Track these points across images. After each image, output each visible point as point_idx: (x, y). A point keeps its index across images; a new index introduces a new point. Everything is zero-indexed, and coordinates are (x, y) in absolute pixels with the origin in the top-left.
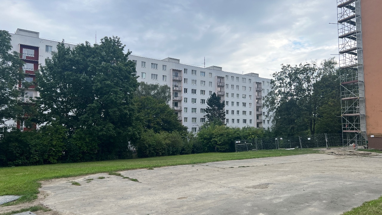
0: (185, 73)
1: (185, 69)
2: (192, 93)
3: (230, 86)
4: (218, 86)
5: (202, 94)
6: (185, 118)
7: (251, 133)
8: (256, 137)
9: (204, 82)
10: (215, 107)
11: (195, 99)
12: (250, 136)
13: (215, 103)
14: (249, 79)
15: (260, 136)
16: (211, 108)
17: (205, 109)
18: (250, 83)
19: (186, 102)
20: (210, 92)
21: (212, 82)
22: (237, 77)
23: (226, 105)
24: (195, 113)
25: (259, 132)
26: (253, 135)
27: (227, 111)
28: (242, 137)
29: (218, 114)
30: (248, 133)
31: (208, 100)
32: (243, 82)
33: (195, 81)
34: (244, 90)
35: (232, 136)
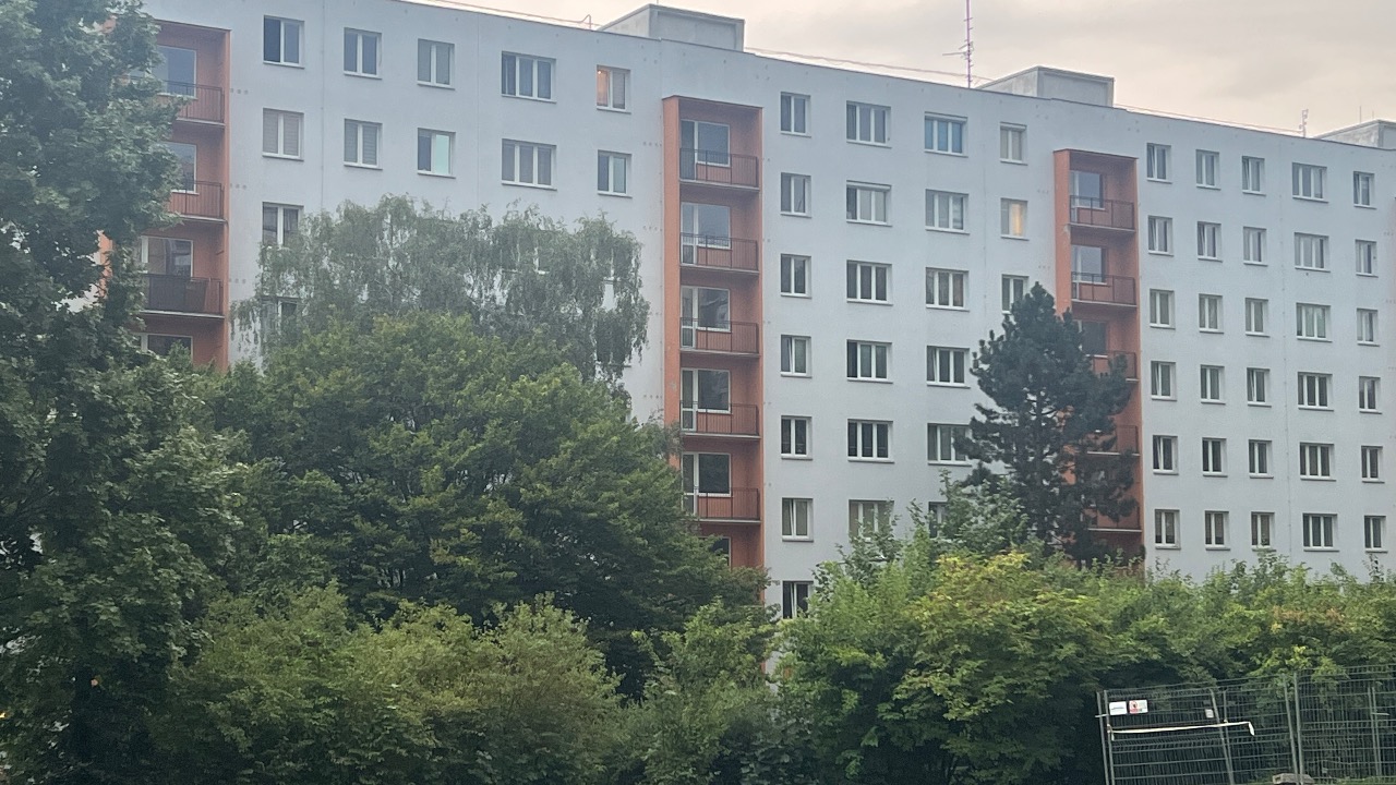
0: (785, 126)
1: (786, 99)
2: (851, 293)
3: (1183, 238)
4: (1080, 235)
5: (936, 305)
6: (787, 503)
7: (1285, 625)
8: (1325, 660)
9: (961, 199)
10: (1045, 410)
11: (883, 348)
12: (1275, 652)
13: (1045, 371)
14: (1356, 175)
15: (1363, 656)
16: (1009, 422)
17: (964, 427)
18: (1360, 204)
19: (801, 368)
20: (1014, 283)
21: (1026, 202)
22: (1246, 160)
23: (1154, 392)
24: (875, 457)
25: (1359, 620)
26: (1297, 649)
27: (1165, 444)
28: (1187, 663)
29: (1069, 471)
30: (1256, 629)
31: (983, 350)
32: (1301, 196)
33: (877, 190)
34: (1314, 268)
35: (1087, 649)
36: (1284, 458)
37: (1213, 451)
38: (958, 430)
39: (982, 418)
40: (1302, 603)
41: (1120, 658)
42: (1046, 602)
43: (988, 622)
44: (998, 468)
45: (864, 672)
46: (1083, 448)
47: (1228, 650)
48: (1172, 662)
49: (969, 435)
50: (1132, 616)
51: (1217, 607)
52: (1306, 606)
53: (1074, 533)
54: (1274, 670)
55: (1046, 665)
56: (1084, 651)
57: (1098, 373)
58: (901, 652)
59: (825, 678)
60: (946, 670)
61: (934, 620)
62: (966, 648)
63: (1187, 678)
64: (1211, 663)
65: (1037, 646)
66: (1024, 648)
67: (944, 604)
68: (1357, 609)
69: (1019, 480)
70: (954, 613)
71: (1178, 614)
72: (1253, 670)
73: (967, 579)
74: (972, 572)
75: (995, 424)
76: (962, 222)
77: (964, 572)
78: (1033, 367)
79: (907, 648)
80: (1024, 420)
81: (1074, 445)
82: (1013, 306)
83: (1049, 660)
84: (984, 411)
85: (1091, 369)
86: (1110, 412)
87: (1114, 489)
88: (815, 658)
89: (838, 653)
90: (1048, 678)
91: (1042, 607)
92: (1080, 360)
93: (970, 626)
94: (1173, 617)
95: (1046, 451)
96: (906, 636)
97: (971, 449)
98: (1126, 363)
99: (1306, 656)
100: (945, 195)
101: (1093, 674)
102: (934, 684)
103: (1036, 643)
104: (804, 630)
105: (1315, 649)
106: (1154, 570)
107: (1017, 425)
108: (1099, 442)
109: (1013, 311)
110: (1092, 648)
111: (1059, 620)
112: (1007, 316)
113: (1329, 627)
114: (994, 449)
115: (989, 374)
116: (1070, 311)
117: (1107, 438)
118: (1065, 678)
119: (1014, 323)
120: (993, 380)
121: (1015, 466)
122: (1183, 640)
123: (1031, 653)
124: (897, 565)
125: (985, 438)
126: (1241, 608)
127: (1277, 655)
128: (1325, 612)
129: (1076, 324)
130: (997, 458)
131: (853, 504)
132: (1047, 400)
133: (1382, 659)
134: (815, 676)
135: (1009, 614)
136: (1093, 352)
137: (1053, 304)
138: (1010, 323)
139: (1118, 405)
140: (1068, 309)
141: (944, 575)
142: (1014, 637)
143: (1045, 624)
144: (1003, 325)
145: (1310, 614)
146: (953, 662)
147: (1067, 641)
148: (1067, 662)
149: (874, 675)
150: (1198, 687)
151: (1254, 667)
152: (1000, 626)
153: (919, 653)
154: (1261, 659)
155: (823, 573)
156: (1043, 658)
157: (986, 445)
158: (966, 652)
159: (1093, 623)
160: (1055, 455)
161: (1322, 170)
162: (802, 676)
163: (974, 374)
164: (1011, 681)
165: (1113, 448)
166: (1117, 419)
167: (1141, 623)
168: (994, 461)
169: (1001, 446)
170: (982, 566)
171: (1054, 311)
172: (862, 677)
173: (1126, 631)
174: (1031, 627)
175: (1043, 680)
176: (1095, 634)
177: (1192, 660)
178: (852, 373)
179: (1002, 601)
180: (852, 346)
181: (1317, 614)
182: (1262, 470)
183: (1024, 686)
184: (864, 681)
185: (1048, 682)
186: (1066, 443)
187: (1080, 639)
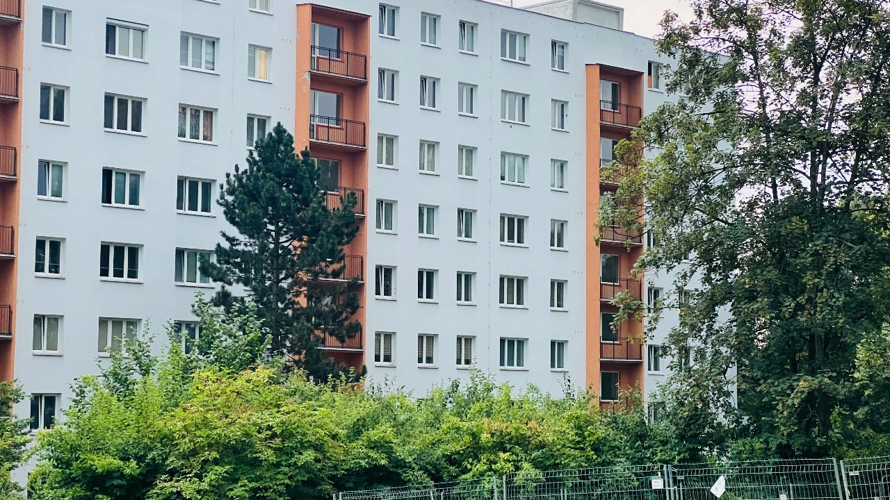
4: (319, 82)
5: (188, 138)
6: (38, 320)
7: (493, 435)
8: (526, 465)
9: (213, 43)
10: (282, 239)
11: (136, 176)
12: (484, 458)
13: (284, 205)
14: (554, 44)
15: (557, 461)
16: (250, 248)
17: (209, 253)
18: (556, 69)
19: (57, 193)
20: (256, 122)
21: (270, 49)
22: (462, 24)
23: (379, 226)
24: (125, 278)
25: (555, 431)
26: (501, 455)
27: (385, 274)
28: (410, 467)
29: (303, 295)
30: (467, 439)
31: (228, 182)
32: (507, 58)
33: (135, 29)
34: (516, 121)
35: (324, 455)
36: (487, 289)
37: (426, 281)
38: (204, 255)
39: (226, 245)
40: (508, 416)
41: (351, 464)
42: (288, 413)
43: (235, 433)
44: (238, 290)
45: (117, 478)
46: (316, 275)
47: (444, 456)
48: (397, 467)
49: (214, 259)
50: (363, 426)
51: (436, 419)
52: (511, 418)
53: (304, 352)
54: (482, 474)
55: (286, 469)
56: (320, 456)
57: (330, 207)
58: (153, 459)
59: (79, 485)
60: (196, 475)
61: (186, 430)
62: (215, 454)
63: (409, 481)
64: (429, 467)
65: (278, 453)
66: (268, 455)
67: (196, 414)
68: (553, 421)
69: (256, 302)
70: (206, 423)
71: (403, 424)
72: (464, 474)
73: (219, 392)
74: (223, 385)
75: (237, 251)
76: (213, 63)
77: (216, 385)
78: (273, 201)
79: (159, 455)
80: (263, 248)
81: (308, 271)
82: (257, 143)
83: (289, 466)
84: (228, 239)
85: (325, 204)
86: (340, 243)
87: (342, 313)
88: (72, 465)
89: (94, 461)
90: (287, 481)
91: (284, 418)
92: (315, 195)
93: (220, 435)
94: (399, 427)
95: (281, 276)
96: (159, 445)
97: (215, 272)
98: (355, 199)
99: (510, 462)
100: (199, 38)
101: (329, 478)
102: (184, 488)
103: (278, 450)
104: (61, 440)
105: (517, 455)
106: (383, 385)
107: (257, 251)
108: (329, 270)
109: (256, 148)
110: (328, 454)
111: (299, 430)
112: (251, 151)
113: (530, 437)
114: (235, 273)
115: (233, 205)
116: (308, 149)
117: (336, 266)
118: (303, 482)
119: (257, 159)
120: (237, 211)
121: (254, 289)
122: (407, 448)
123: (273, 459)
124: (153, 378)
125: (228, 263)
126: (456, 420)
127: (485, 461)
128: (527, 424)
129: (313, 161)
130: (238, 281)
131: (103, 322)
132: (285, 230)
133: (572, 464)
134: (70, 483)
135: (255, 424)
136: (327, 189)
137: (292, 142)
138: (253, 158)
139: (347, 237)
140: (306, 148)
141: (197, 388)
142: (258, 446)
143: (287, 435)
144: (248, 160)
145: (514, 425)
146: (202, 468)
147: (306, 448)
148: (306, 467)
149: (127, 480)
150: (418, 489)
151: (466, 471)
152: (247, 435)
153: (171, 459)
154: (471, 464)
155: (81, 386)
156: (284, 463)
157: (229, 269)
158: (215, 458)
159: (330, 432)
160: (290, 280)
161: (525, 37)
162: (58, 483)
163: (221, 204)
164: (254, 484)
165: (342, 276)
166: (346, 250)
167: (372, 432)
168: (234, 284)
169: (241, 271)
170: (231, 380)
171: (293, 149)
172: (115, 482)
173: (358, 439)
174: (274, 436)
175: (283, 484)
176: (331, 442)
177: (414, 465)
178: (107, 198)
179: (249, 412)
180: (107, 173)
181: (521, 425)
182: (467, 299)
183: (266, 489)
184: (118, 486)
185: (287, 486)
186: (301, 270)
187: (318, 447)
